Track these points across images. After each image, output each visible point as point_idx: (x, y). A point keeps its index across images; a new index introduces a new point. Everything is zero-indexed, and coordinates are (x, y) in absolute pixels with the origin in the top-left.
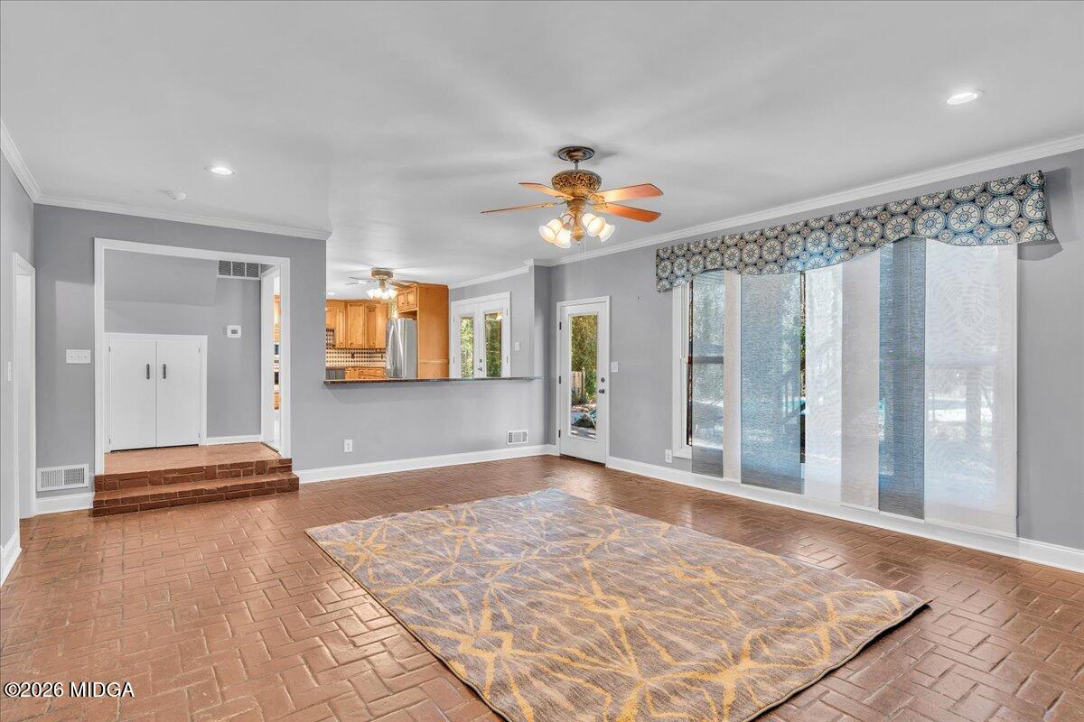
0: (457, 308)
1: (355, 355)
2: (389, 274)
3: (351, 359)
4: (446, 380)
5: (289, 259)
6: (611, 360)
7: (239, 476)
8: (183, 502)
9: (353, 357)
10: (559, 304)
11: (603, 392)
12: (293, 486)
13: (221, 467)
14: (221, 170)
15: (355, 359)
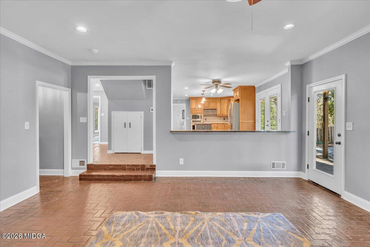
0: (259, 96)
1: (225, 119)
2: (219, 82)
3: (223, 120)
4: (254, 132)
5: (155, 76)
6: (346, 121)
7: (134, 170)
8: (108, 179)
9: (224, 119)
10: (308, 86)
11: (339, 143)
12: (150, 179)
13: (128, 165)
14: (82, 29)
15: (225, 120)
